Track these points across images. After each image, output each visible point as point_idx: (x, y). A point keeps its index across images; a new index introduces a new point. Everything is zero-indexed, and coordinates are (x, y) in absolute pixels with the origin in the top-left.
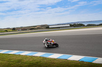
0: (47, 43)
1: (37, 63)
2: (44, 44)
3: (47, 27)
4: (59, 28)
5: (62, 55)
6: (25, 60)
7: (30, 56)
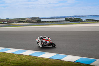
0: (42, 42)
1: (26, 63)
2: (38, 43)
3: (38, 21)
4: (53, 22)
5: (56, 54)
6: (12, 59)
7: (17, 54)
